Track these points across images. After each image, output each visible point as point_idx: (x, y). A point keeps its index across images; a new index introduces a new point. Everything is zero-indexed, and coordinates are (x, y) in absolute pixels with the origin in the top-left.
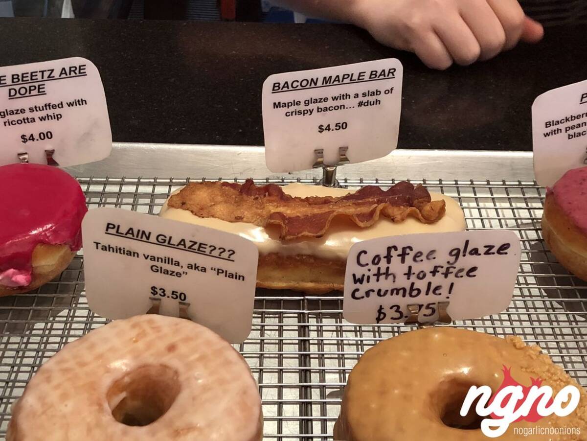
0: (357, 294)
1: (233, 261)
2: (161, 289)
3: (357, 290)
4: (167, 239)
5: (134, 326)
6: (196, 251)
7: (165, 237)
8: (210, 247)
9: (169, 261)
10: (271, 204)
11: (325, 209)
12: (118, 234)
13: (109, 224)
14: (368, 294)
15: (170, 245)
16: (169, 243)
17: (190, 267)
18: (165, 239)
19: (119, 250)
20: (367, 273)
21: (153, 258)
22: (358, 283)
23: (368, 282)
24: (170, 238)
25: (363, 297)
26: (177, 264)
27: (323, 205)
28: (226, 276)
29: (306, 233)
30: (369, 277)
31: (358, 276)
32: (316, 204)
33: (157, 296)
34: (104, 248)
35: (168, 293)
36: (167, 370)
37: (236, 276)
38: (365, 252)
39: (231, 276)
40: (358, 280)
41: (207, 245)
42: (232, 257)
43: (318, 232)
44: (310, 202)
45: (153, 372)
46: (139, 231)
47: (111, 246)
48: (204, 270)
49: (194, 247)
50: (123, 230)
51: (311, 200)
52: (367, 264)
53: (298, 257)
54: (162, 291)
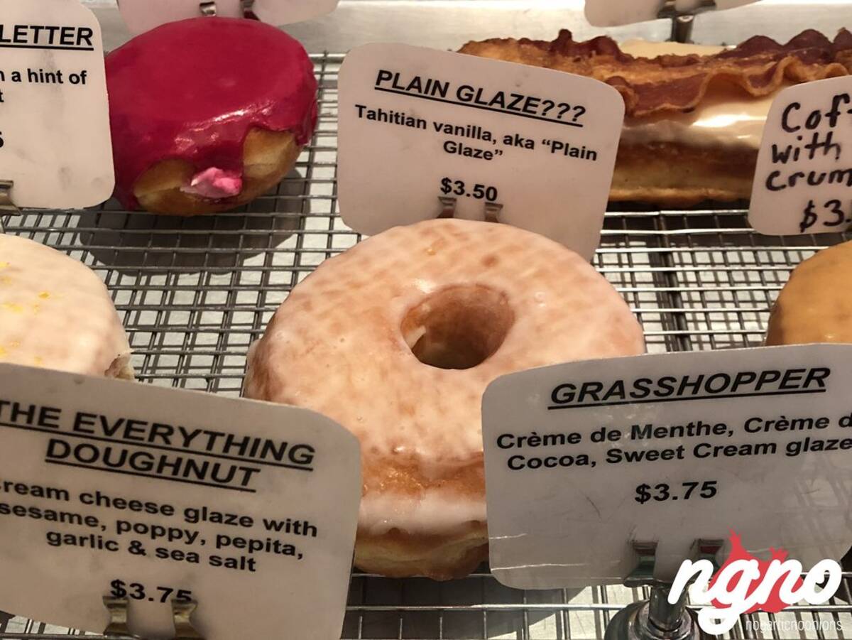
0: (776, 182)
1: (581, 126)
2: (457, 183)
3: (776, 174)
4: (475, 94)
5: (426, 233)
6: (521, 112)
7: (472, 89)
8: (545, 103)
9: (474, 132)
10: (602, 66)
11: (690, 72)
12: (396, 89)
13: (381, 72)
14: (792, 180)
15: (479, 104)
16: (477, 101)
17: (508, 140)
18: (472, 93)
19: (396, 118)
20: (796, 144)
21: (449, 129)
22: (780, 162)
23: (796, 159)
24: (480, 91)
25: (784, 187)
26: (488, 136)
27: (687, 68)
28: (566, 154)
29: (667, 105)
30: (797, 151)
31: (781, 149)
32: (673, 66)
33: (451, 194)
34: (372, 116)
35: (469, 188)
36: (489, 292)
37: (583, 152)
38: (797, 106)
39: (575, 153)
40: (779, 157)
41: (539, 100)
42: (580, 120)
43: (686, 103)
44: (665, 64)
45: (466, 296)
46: (430, 81)
47: (382, 112)
48: (531, 144)
49: (517, 106)
50: (404, 82)
51: (665, 60)
52: (798, 128)
53: (653, 145)
54: (459, 185)
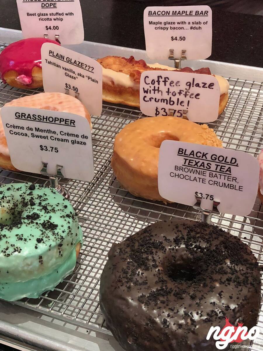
3: (145, 97)
6: (80, 67)
9: (71, 71)
10: (137, 67)
12: (53, 56)
13: (50, 51)
14: (150, 99)
16: (71, 62)
17: (79, 75)
19: (54, 64)
20: (149, 89)
21: (66, 69)
22: (146, 93)
23: (150, 93)
24: (71, 59)
25: (148, 101)
26: (74, 73)
28: (91, 80)
31: (146, 89)
35: (72, 87)
37: (95, 81)
38: (148, 77)
41: (84, 64)
42: (93, 71)
46: (60, 55)
47: (51, 62)
48: (83, 77)
50: (55, 54)
52: (149, 84)
54: (69, 86)
